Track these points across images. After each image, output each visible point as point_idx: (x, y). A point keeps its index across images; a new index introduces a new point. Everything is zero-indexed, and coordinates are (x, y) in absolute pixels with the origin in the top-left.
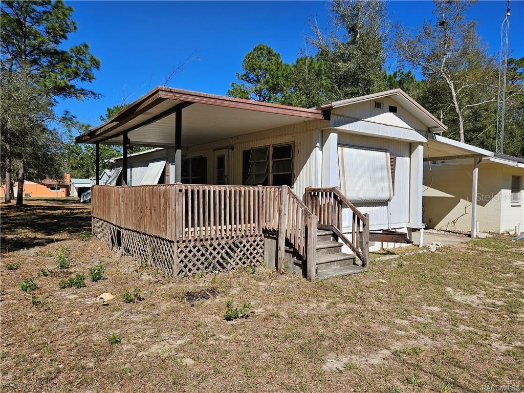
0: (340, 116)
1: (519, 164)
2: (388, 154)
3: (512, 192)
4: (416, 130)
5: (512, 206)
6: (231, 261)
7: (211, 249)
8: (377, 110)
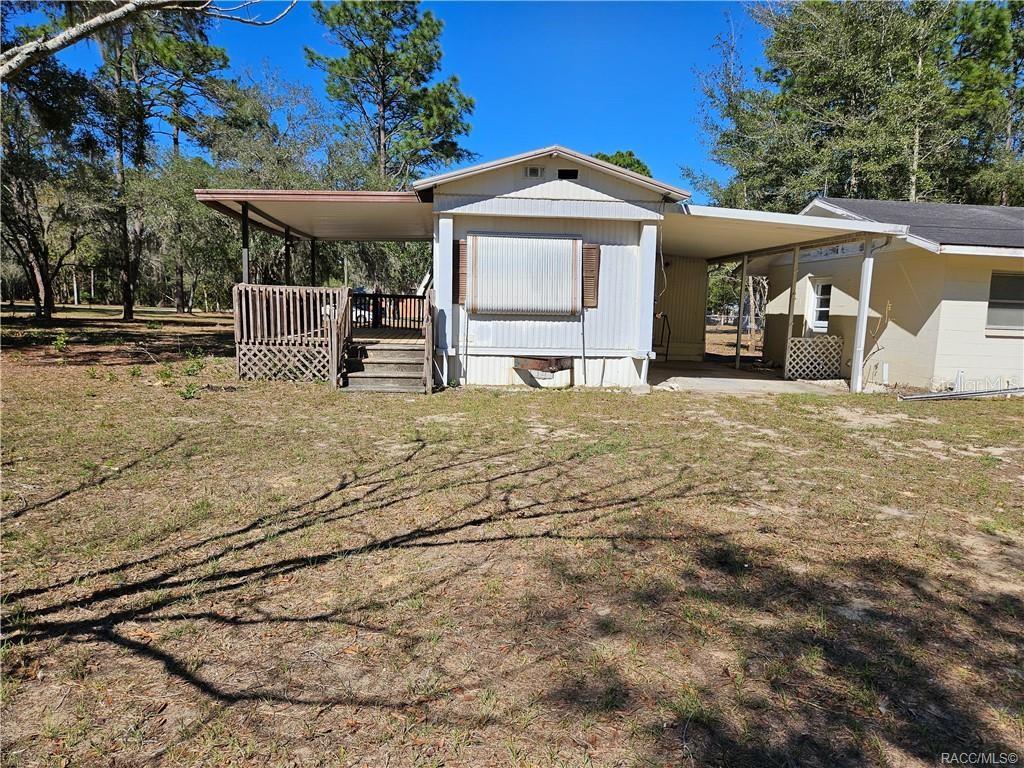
0: (453, 195)
1: (943, 246)
2: (580, 242)
3: (989, 307)
4: (627, 201)
5: (987, 337)
6: (307, 372)
7: (280, 355)
8: (530, 179)
